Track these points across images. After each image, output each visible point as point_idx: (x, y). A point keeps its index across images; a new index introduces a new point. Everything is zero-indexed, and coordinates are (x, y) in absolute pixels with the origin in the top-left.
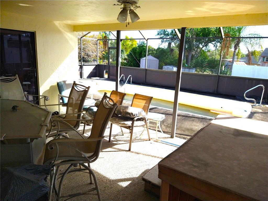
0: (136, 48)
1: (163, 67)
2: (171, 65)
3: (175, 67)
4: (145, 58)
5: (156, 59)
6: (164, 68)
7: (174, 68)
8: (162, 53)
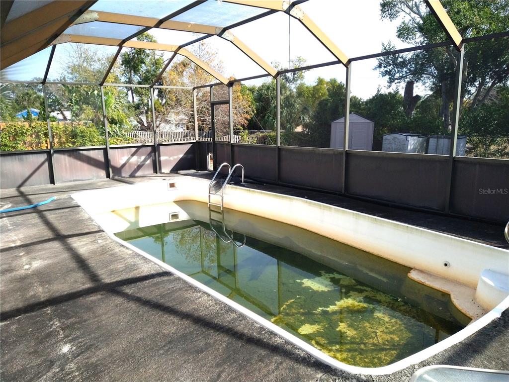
0: (327, 100)
1: (385, 137)
2: (403, 133)
3: (411, 136)
4: (342, 120)
5: (368, 121)
6: (386, 139)
7: (410, 138)
8: (381, 107)
